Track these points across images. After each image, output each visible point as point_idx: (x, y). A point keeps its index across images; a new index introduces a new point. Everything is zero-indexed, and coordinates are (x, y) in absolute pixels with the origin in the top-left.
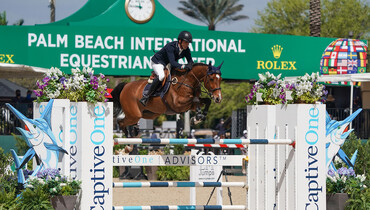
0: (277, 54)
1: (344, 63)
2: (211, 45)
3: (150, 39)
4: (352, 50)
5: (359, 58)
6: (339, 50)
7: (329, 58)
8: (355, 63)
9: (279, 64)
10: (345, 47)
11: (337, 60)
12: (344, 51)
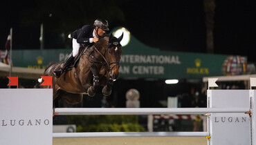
0: (198, 64)
1: (234, 70)
2: (161, 60)
3: (127, 56)
4: (239, 62)
5: (242, 67)
6: (232, 62)
7: (226, 67)
8: (240, 70)
9: (199, 70)
10: (235, 61)
11: (231, 68)
12: (234, 63)
